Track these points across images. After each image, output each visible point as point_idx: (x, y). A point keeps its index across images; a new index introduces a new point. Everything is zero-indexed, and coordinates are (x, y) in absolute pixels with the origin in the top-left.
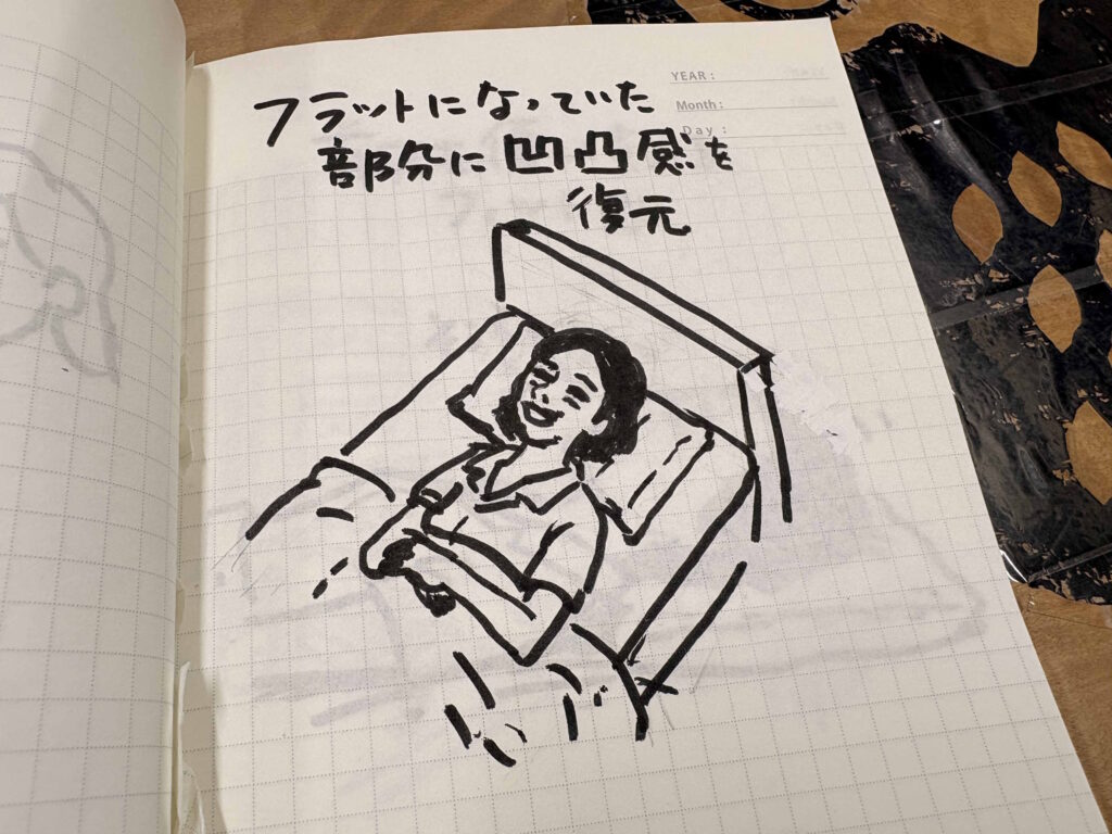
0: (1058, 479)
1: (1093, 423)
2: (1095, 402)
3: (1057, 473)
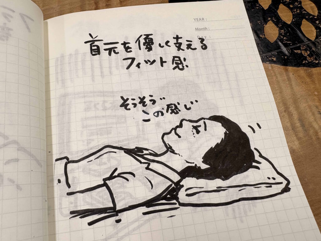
0: (261, 37)
1: (272, 25)
2: (273, 21)
3: (261, 36)
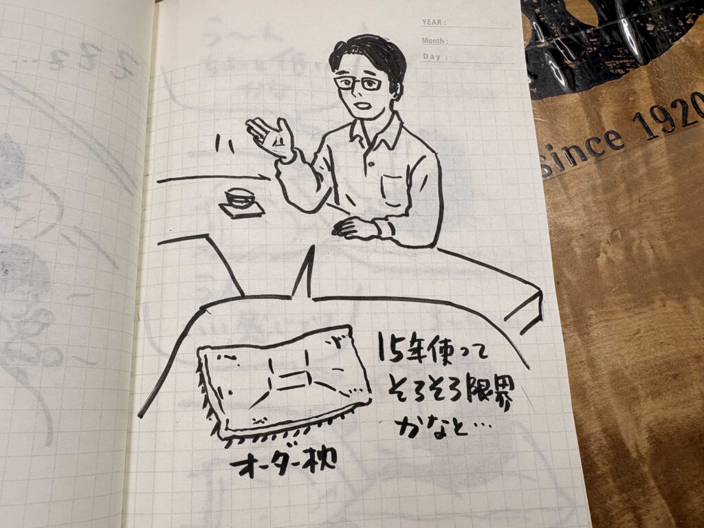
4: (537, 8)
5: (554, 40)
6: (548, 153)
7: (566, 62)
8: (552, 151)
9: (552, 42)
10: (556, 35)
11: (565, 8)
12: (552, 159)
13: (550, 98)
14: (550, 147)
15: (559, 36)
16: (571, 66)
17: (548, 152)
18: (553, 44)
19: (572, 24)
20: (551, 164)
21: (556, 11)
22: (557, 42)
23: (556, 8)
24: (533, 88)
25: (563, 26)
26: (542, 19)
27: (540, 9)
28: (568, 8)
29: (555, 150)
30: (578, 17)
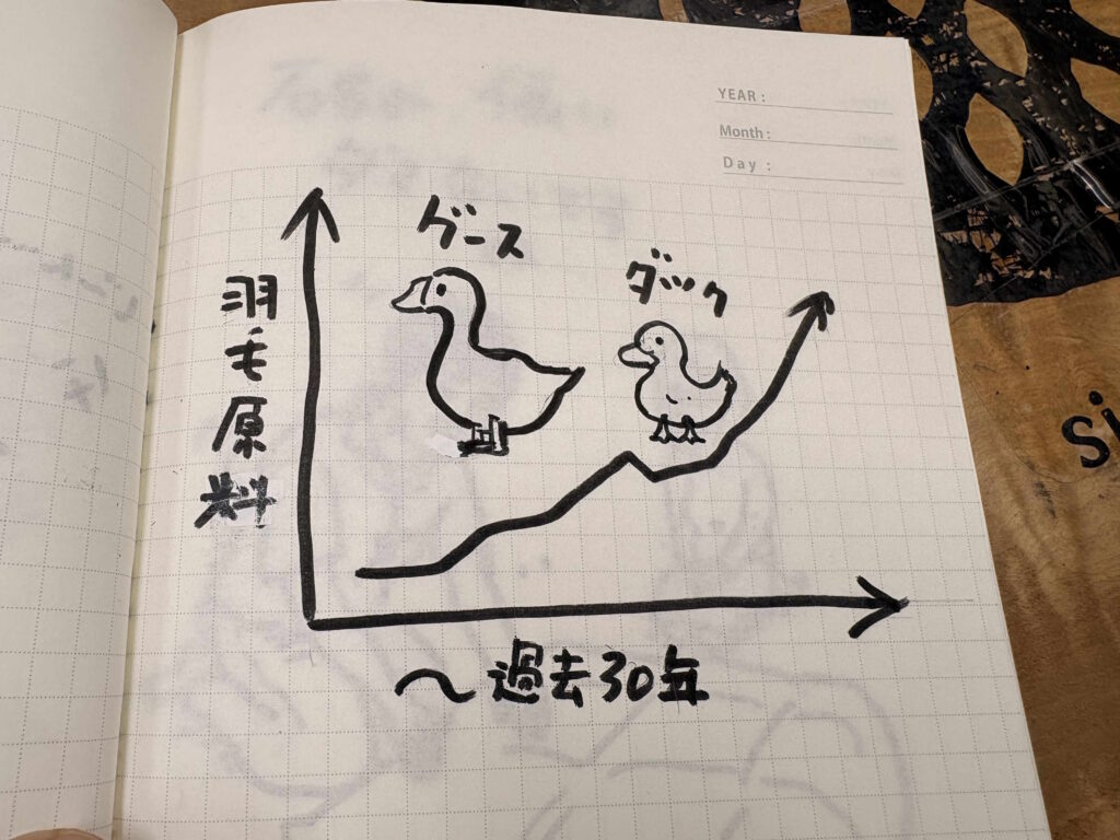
4: (1025, 98)
5: (1070, 163)
6: (1094, 412)
7: (1100, 209)
8: (1101, 408)
9: (1065, 168)
10: (1073, 153)
11: (1082, 98)
12: (1107, 425)
13: (1080, 289)
14: (1096, 399)
15: (1077, 156)
16: (1111, 217)
17: (1094, 408)
18: (1069, 171)
19: (1100, 128)
20: (1105, 436)
21: (1064, 101)
22: (1077, 168)
23: (1063, 96)
24: (1044, 270)
25: (1083, 133)
26: (1039, 120)
27: (1034, 101)
28: (1086, 95)
29: (1108, 404)
30: (1107, 112)
